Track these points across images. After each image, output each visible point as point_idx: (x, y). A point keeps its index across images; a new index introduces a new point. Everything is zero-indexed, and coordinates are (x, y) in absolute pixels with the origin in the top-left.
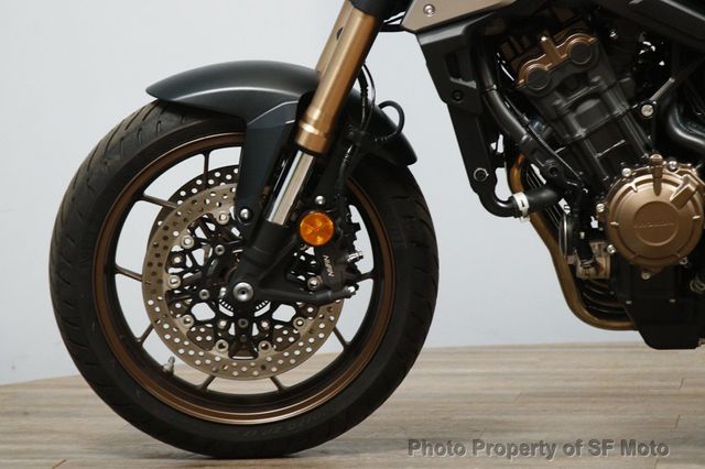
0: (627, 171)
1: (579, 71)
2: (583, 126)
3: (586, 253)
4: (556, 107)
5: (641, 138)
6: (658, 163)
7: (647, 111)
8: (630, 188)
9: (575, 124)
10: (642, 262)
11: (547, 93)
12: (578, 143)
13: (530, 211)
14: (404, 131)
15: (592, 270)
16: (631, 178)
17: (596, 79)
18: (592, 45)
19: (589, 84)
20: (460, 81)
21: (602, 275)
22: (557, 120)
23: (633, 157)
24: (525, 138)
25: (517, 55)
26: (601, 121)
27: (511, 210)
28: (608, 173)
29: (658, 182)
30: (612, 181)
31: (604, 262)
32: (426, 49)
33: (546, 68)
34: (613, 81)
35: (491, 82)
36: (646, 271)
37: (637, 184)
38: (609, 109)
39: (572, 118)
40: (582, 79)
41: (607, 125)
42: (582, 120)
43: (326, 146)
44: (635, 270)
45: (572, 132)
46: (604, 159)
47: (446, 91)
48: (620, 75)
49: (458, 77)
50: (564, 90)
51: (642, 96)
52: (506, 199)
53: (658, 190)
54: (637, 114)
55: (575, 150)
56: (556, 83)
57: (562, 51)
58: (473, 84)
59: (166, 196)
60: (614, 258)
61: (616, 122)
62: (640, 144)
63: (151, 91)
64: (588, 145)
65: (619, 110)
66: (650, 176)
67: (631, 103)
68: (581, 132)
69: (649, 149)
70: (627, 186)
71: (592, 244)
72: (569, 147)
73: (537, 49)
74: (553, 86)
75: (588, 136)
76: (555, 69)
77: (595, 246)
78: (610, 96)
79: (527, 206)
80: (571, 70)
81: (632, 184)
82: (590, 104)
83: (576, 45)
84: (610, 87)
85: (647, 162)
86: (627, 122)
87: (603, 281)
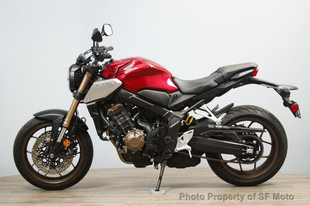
0: (129, 132)
1: (119, 111)
2: (120, 122)
3: (122, 148)
4: (115, 118)
5: (132, 125)
6: (135, 130)
7: (133, 119)
8: (129, 135)
9: (119, 122)
10: (132, 150)
11: (113, 116)
12: (119, 126)
13: (110, 139)
14: (86, 123)
15: (123, 152)
16: (130, 133)
17: (123, 113)
18: (122, 106)
19: (121, 114)
20: (95, 113)
21: (125, 153)
22: (115, 121)
23: (130, 129)
24: (108, 125)
25: (107, 108)
26: (124, 121)
27: (105, 139)
28: (126, 132)
29: (135, 134)
30: (126, 133)
31: (126, 150)
32: (88, 107)
33: (113, 110)
34: (126, 113)
35: (102, 113)
36: (133, 152)
37: (131, 134)
38: (125, 119)
39: (118, 121)
40: (120, 113)
41: (125, 122)
42: (120, 121)
43: (69, 126)
44: (131, 152)
45: (118, 123)
46: (124, 129)
47: (92, 115)
48: (127, 112)
49: (94, 112)
50: (116, 115)
51: (132, 116)
52: (105, 137)
53: (135, 135)
54: (131, 120)
55: (119, 127)
56: (115, 113)
57: (116, 107)
58: (97, 114)
59: (38, 137)
60: (128, 149)
61: (127, 121)
62: (132, 126)
63: (34, 115)
64: (121, 126)
65: (128, 119)
66: (133, 133)
67: (130, 118)
68: (120, 124)
69: (134, 127)
70: (129, 134)
71: (123, 146)
72: (118, 126)
73: (111, 107)
74: (114, 114)
75: (122, 124)
76: (115, 111)
77: (124, 147)
78: (125, 116)
79: (109, 138)
80: (117, 111)
81: (130, 134)
82: (122, 118)
83: (119, 106)
84: (126, 115)
85: (133, 130)
86: (129, 121)
87: (125, 154)
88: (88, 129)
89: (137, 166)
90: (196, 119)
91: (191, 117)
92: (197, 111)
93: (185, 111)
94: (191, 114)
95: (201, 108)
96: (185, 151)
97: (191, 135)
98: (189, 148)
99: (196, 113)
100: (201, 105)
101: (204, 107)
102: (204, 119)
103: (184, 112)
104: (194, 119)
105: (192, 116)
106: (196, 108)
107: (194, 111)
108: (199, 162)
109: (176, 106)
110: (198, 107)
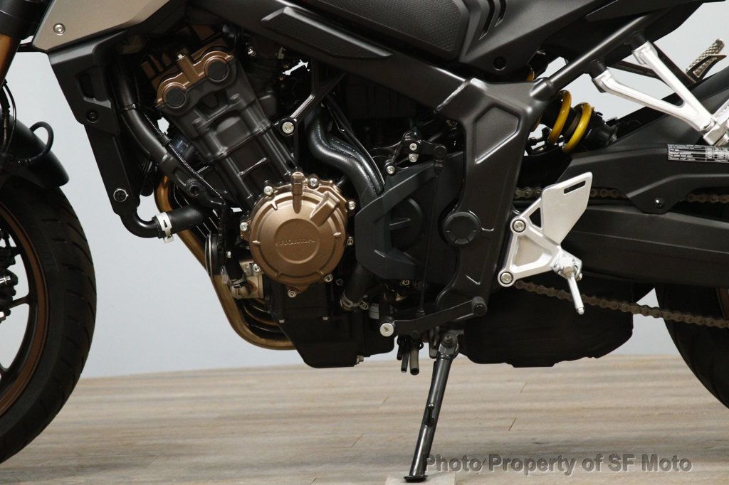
0: (268, 189)
1: (217, 88)
2: (224, 144)
3: (236, 273)
4: (195, 126)
5: (283, 155)
6: (300, 180)
7: (288, 128)
8: (271, 206)
9: (216, 143)
10: (285, 280)
11: (186, 112)
12: (220, 161)
13: (173, 231)
15: (243, 290)
16: (272, 196)
17: (235, 97)
18: (228, 62)
19: (228, 101)
20: (95, 101)
21: (255, 295)
22: (199, 138)
23: (276, 176)
24: (165, 157)
25: (157, 73)
26: (243, 138)
27: (152, 230)
28: (252, 191)
29: (297, 200)
30: (255, 198)
31: (257, 282)
32: (57, 69)
33: (184, 86)
34: (252, 98)
35: (130, 101)
36: (293, 289)
37: (277, 202)
38: (250, 126)
39: (213, 136)
40: (222, 97)
41: (248, 142)
42: (223, 138)
44: (284, 288)
45: (214, 150)
46: (245, 178)
47: (81, 113)
48: (259, 92)
49: (92, 97)
50: (204, 108)
51: (282, 112)
52: (149, 219)
53: (297, 208)
54: (278, 132)
55: (218, 169)
56: (194, 101)
57: (199, 69)
58: (108, 104)
60: (265, 278)
61: (257, 139)
62: (283, 162)
64: (230, 163)
65: (260, 127)
66: (290, 194)
67: (272, 120)
68: (222, 151)
69: (291, 166)
70: (268, 204)
71: (243, 264)
72: (212, 165)
73: (175, 68)
74: (192, 105)
75: (230, 154)
76: (196, 86)
77: (245, 264)
78: (249, 113)
79: (170, 226)
80: (208, 89)
81: (273, 202)
82: (230, 122)
83: (214, 63)
84: (250, 105)
85: (289, 179)
86: (267, 138)
87: (254, 301)
88: (63, 179)
89: (315, 359)
90: (606, 118)
91: (578, 111)
92: (609, 77)
93: (546, 79)
94: (580, 91)
95: (629, 59)
96: (553, 279)
97: (580, 202)
98: (567, 262)
99: (601, 90)
100: (628, 45)
101: (645, 54)
102: (647, 116)
103: (544, 85)
104: (596, 117)
105: (585, 105)
106: (601, 65)
107: (593, 76)
108: (623, 332)
109: (499, 56)
110: (616, 58)
